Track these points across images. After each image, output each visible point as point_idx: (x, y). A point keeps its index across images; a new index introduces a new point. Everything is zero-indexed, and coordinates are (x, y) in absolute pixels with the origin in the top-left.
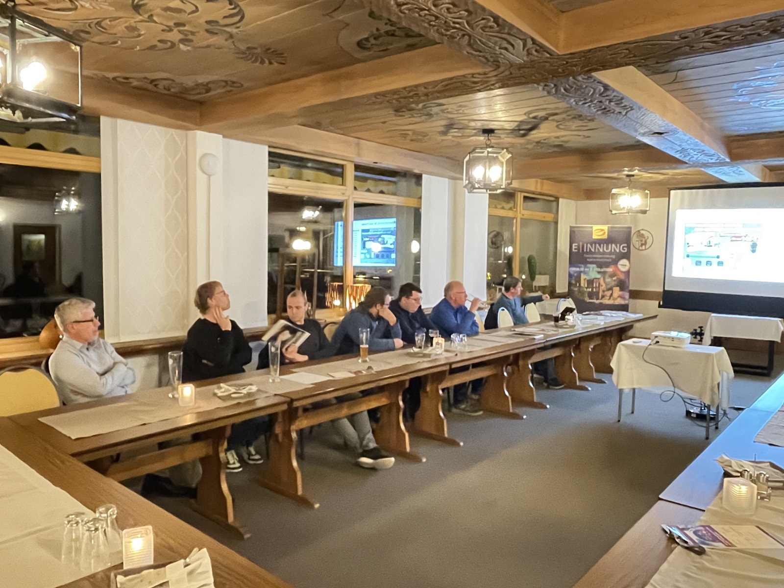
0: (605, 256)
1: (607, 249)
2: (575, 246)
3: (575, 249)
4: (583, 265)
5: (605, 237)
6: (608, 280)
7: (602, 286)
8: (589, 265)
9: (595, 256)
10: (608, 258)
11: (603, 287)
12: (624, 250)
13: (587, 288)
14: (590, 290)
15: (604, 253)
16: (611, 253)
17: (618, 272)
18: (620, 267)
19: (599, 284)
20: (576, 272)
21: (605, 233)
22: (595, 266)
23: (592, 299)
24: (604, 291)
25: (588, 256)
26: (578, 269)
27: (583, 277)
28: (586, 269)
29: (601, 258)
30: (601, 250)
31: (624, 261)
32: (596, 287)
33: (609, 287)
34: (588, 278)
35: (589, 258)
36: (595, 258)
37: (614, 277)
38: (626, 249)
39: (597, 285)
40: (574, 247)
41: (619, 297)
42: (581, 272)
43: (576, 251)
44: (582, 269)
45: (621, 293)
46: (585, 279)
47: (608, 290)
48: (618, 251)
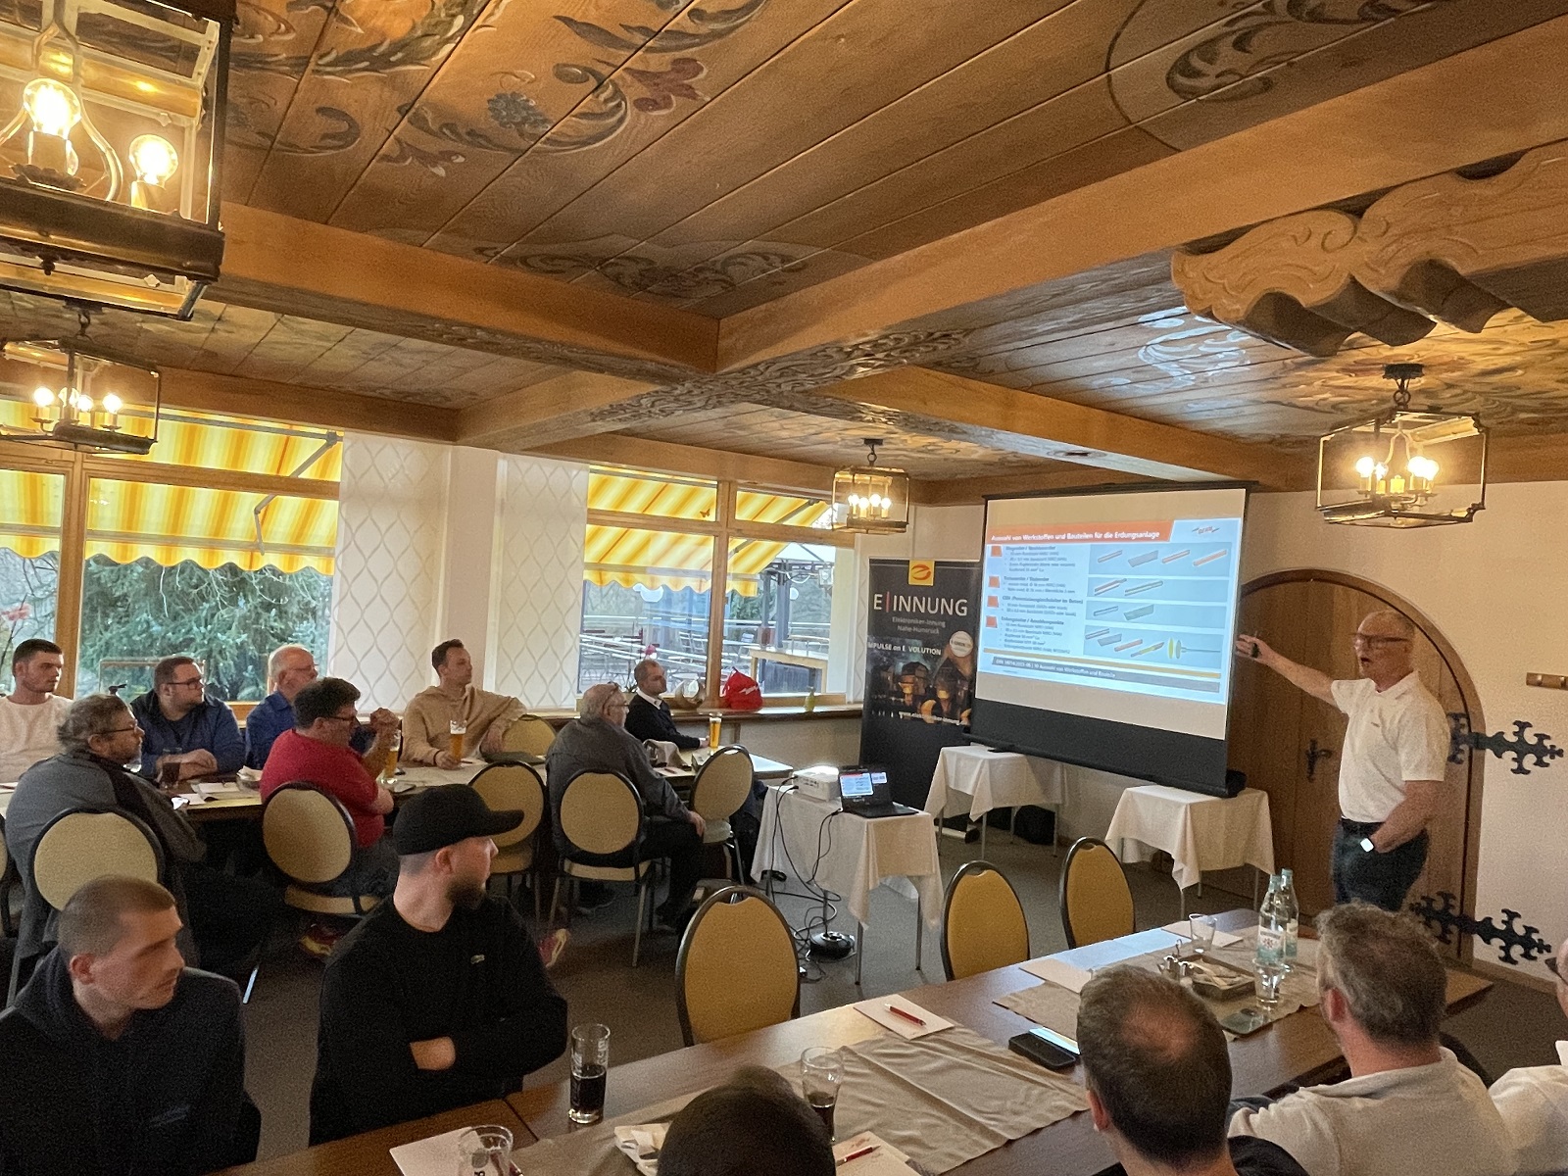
0: (929, 622)
1: (933, 608)
2: (879, 598)
3: (878, 605)
5: (930, 582)
9: (910, 621)
10: (935, 627)
15: (926, 616)
16: (937, 617)
18: (953, 646)
21: (929, 573)
25: (899, 620)
29: (921, 626)
30: (923, 611)
31: (961, 636)
36: (911, 625)
38: (965, 609)
40: (876, 601)
48: (951, 613)
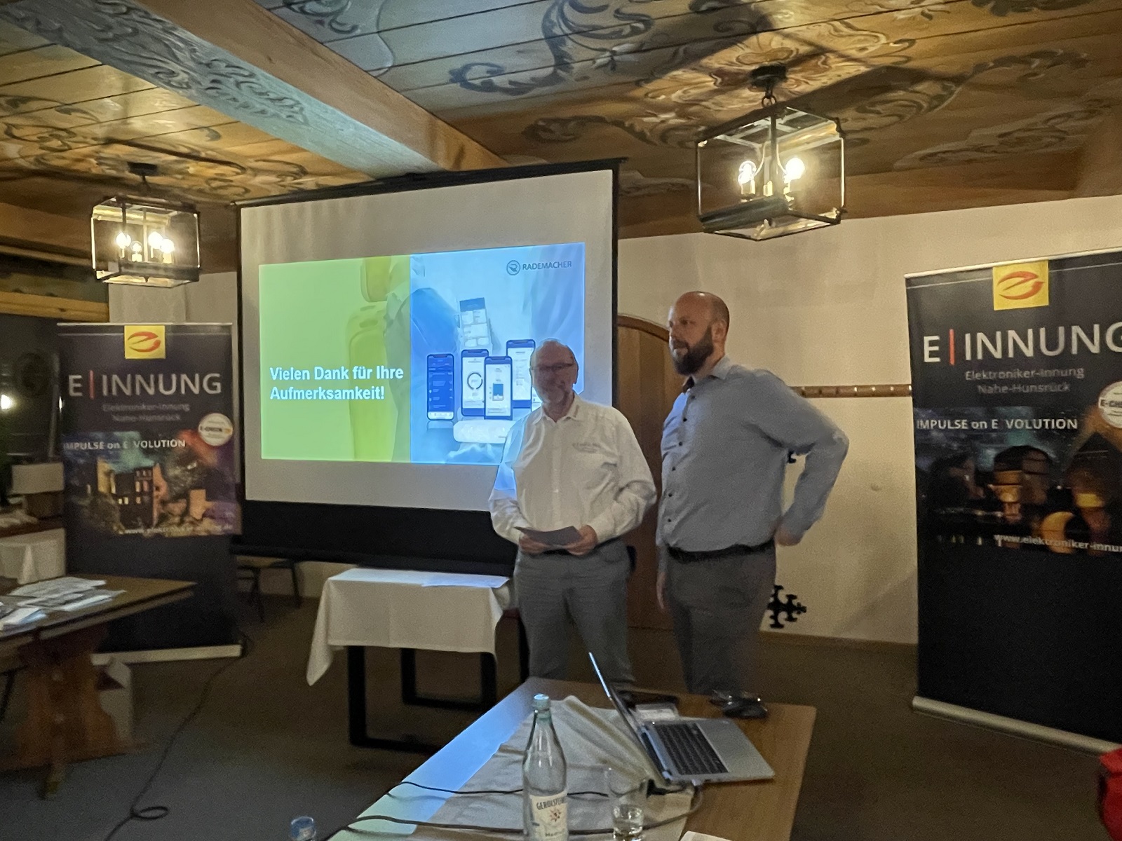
4: (100, 435)
6: (175, 471)
7: (158, 489)
8: (117, 434)
11: (163, 491)
12: (215, 388)
13: (116, 497)
14: (127, 501)
17: (201, 450)
19: (151, 483)
20: (80, 453)
22: (134, 434)
23: (135, 527)
24: (163, 503)
26: (86, 446)
27: (103, 466)
28: (111, 446)
32: (142, 493)
33: (176, 489)
34: (116, 468)
35: (116, 413)
37: (189, 462)
39: (146, 488)
41: (204, 515)
42: (94, 454)
43: (79, 394)
44: (100, 446)
45: (209, 504)
46: (108, 474)
47: (176, 499)
